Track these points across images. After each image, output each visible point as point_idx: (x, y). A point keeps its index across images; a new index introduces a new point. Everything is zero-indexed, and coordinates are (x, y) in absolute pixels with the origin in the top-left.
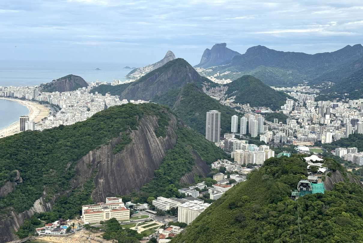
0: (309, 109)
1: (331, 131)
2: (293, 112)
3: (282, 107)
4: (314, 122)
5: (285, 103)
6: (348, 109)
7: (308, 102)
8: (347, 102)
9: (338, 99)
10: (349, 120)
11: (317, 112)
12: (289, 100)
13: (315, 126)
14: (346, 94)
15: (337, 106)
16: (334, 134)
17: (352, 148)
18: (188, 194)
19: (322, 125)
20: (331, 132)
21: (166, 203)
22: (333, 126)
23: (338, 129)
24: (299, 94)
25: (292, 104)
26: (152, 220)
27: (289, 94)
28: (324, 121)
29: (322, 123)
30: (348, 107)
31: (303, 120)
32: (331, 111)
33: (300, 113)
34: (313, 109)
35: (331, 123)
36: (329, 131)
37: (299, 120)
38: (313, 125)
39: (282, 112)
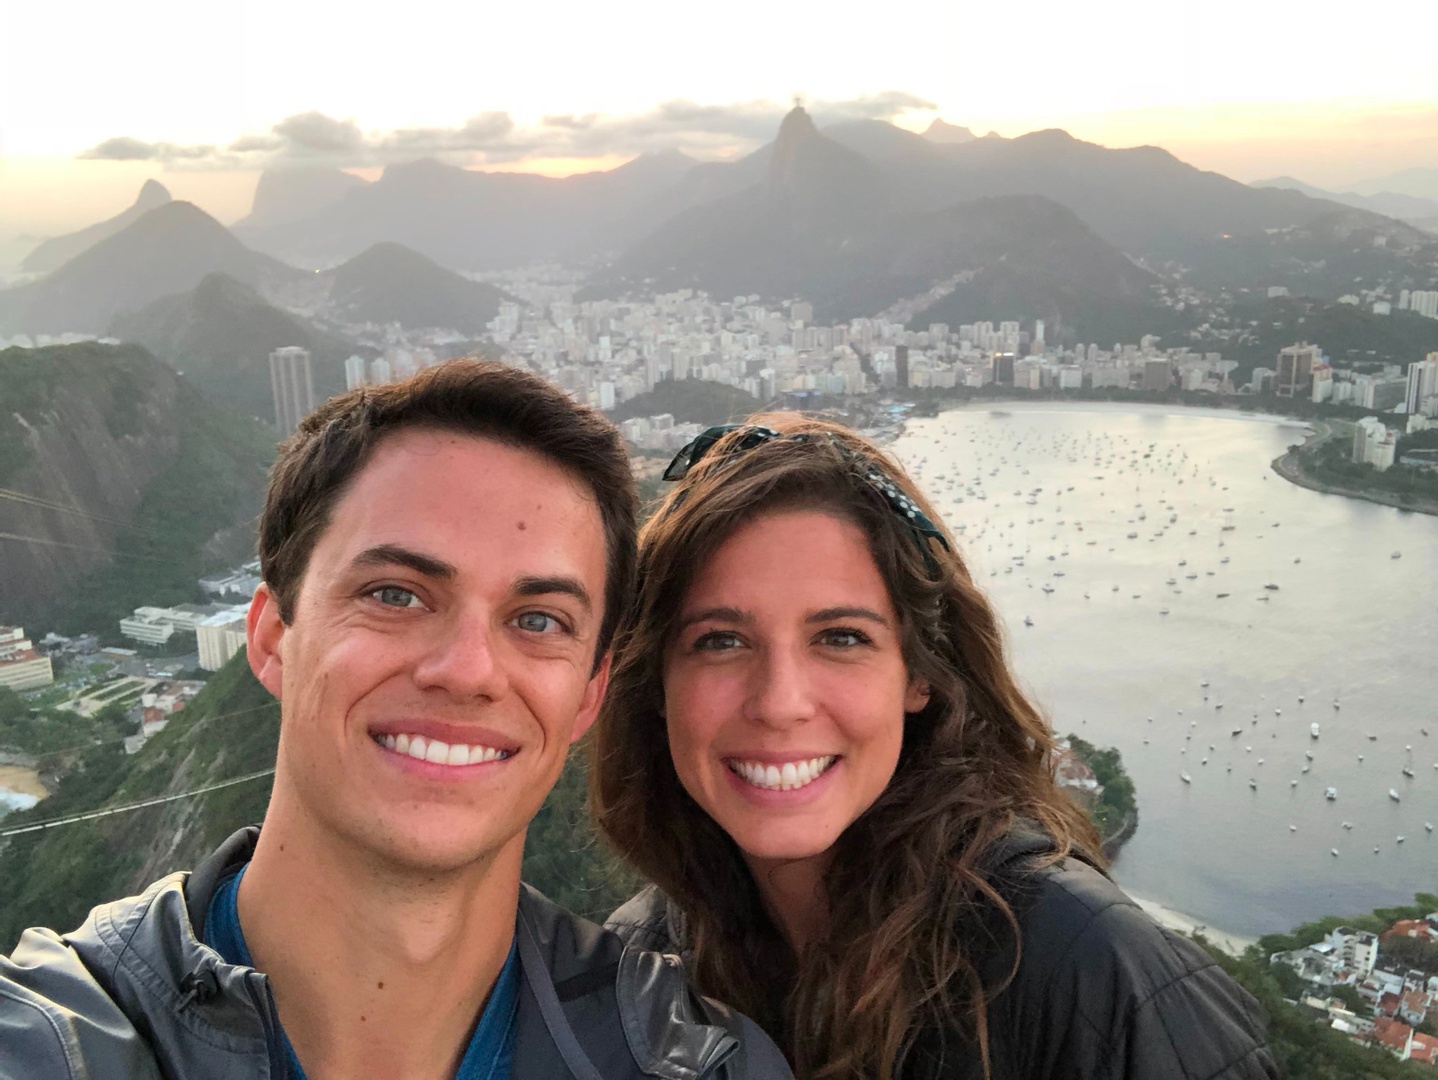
0: (560, 325)
1: (613, 377)
2: (519, 336)
3: (489, 325)
4: (571, 358)
5: (497, 314)
6: (652, 317)
7: (557, 308)
8: (652, 301)
9: (629, 293)
10: (655, 345)
11: (580, 331)
12: (506, 303)
13: (575, 368)
14: (647, 280)
15: (627, 311)
16: (619, 385)
17: (661, 417)
18: (229, 590)
19: (592, 364)
20: (613, 381)
21: (161, 622)
22: (617, 366)
23: (628, 371)
24: (533, 285)
25: (515, 316)
26: (121, 676)
27: (506, 288)
28: (597, 355)
29: (591, 358)
30: (654, 312)
31: (544, 354)
32: (613, 325)
33: (536, 338)
34: (568, 326)
35: (613, 357)
36: (607, 379)
37: (534, 357)
38: (567, 368)
39: (490, 339)
